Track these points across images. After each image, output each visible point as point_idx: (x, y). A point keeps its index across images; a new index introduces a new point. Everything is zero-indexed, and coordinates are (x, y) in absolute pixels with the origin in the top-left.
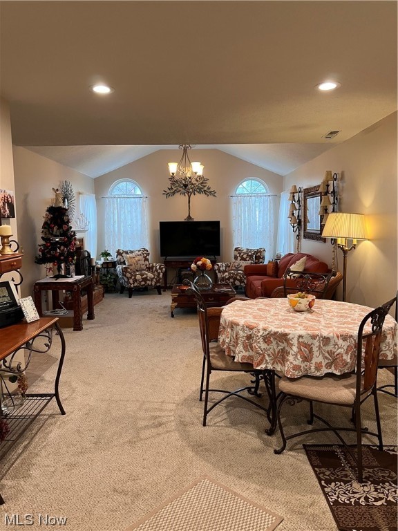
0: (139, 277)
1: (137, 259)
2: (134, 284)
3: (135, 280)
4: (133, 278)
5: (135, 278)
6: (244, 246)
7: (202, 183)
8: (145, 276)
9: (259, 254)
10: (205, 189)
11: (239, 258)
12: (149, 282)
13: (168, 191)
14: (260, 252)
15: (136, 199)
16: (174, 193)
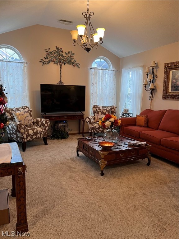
0: (31, 132)
1: (25, 115)
2: (27, 138)
3: (28, 135)
4: (26, 133)
5: (28, 133)
6: (100, 104)
7: (70, 56)
8: (35, 131)
9: (113, 110)
10: (73, 61)
11: (100, 113)
12: (38, 136)
13: (45, 60)
14: (114, 108)
15: (18, 64)
16: (49, 62)
